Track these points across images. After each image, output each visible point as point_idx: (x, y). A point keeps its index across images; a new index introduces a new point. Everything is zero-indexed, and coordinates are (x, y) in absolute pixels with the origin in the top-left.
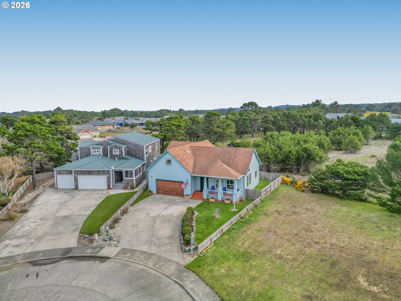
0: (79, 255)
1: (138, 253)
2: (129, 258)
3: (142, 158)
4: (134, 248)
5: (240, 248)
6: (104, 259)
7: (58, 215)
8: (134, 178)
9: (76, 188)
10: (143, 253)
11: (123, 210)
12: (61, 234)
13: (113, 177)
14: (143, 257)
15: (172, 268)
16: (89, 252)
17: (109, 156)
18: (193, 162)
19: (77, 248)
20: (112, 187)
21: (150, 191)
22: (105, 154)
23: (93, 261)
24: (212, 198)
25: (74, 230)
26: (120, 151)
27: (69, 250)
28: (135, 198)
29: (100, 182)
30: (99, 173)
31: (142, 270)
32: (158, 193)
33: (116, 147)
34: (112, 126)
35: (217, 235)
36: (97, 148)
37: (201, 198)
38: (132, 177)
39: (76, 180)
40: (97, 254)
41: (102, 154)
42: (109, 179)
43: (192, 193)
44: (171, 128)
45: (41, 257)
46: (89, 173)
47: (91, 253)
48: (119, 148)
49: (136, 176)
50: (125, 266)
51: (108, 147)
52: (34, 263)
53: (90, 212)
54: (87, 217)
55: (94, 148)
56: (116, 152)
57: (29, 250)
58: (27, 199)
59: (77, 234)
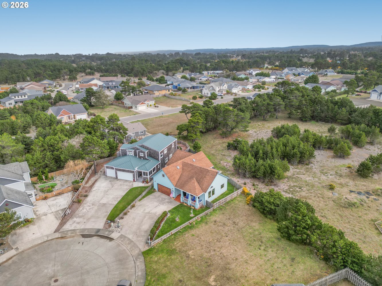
0: (102, 235)
1: (127, 239)
2: (122, 241)
3: (158, 159)
4: (126, 236)
5: (174, 246)
6: (111, 239)
7: (101, 202)
8: (148, 177)
9: (117, 178)
10: (129, 239)
11: (132, 206)
12: (99, 218)
13: (136, 175)
14: (127, 242)
15: (136, 251)
16: (106, 234)
17: (137, 157)
18: (179, 176)
19: (102, 230)
20: (136, 180)
21: (155, 189)
22: (135, 154)
23: (106, 240)
24: (185, 203)
25: (105, 217)
26: (144, 154)
27: (99, 230)
28: (143, 195)
29: (129, 177)
30: (128, 171)
31: (124, 250)
32: (159, 191)
33: (142, 152)
34: (167, 91)
35: (166, 236)
36: (131, 151)
37: (179, 201)
38: (147, 176)
39: (116, 173)
40: (109, 235)
41: (133, 155)
42: (134, 175)
43: (176, 196)
44: (191, 124)
45: (87, 232)
46: (123, 171)
47: (107, 234)
48: (143, 153)
49: (150, 175)
50: (119, 245)
51: (137, 151)
52: (84, 236)
53: (117, 202)
54: (114, 206)
55: (129, 151)
56: (142, 155)
57: (82, 227)
58: (90, 183)
59: (106, 219)
